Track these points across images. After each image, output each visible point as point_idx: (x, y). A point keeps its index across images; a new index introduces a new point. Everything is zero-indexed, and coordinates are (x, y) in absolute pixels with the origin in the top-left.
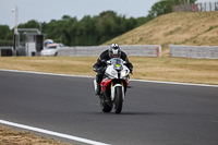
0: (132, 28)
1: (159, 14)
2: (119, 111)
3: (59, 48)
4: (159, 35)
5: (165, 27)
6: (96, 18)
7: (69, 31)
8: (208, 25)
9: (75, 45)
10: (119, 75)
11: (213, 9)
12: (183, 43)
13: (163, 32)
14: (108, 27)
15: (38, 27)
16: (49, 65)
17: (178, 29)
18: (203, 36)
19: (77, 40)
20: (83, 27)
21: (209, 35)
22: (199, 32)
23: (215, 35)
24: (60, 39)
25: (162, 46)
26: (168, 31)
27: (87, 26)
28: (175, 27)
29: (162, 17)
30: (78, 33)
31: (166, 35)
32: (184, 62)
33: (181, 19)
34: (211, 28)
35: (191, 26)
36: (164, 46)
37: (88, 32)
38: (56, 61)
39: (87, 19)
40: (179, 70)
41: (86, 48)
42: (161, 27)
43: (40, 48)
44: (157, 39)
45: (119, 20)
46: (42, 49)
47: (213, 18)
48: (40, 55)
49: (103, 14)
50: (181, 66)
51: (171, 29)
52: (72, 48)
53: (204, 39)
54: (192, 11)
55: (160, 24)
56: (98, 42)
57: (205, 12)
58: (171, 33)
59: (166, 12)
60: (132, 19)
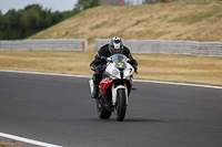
0: (58, 22)
1: (85, 8)
4: (85, 29)
5: (91, 21)
6: (21, 11)
8: (135, 19)
10: (122, 74)
11: (141, 2)
12: (109, 37)
13: (89, 26)
14: (33, 21)
17: (104, 24)
18: (130, 30)
20: (8, 21)
21: (136, 29)
22: (126, 25)
23: (142, 29)
25: (89, 40)
26: (95, 24)
27: (12, 20)
28: (102, 21)
29: (88, 11)
30: (3, 27)
31: (92, 29)
33: (107, 13)
34: (138, 22)
35: (118, 20)
36: (91, 40)
37: (13, 26)
39: (12, 12)
41: (11, 42)
42: (87, 21)
44: (83, 33)
45: (45, 14)
47: (140, 12)
49: (28, 8)
51: (97, 23)
53: (131, 33)
54: (118, 5)
55: (87, 18)
56: (23, 36)
57: (132, 6)
58: (97, 27)
59: (92, 5)
60: (57, 12)
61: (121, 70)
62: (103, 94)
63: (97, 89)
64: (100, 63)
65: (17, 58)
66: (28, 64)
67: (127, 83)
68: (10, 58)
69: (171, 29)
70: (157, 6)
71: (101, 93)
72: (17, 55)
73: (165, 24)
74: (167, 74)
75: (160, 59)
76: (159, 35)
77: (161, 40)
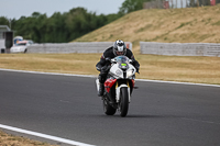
0: (103, 25)
1: (130, 11)
2: (124, 114)
3: (28, 45)
4: (129, 32)
5: (136, 24)
6: (66, 14)
7: (38, 27)
8: (179, 22)
9: (44, 42)
10: (125, 74)
11: (184, 6)
12: (154, 40)
13: (134, 29)
14: (78, 24)
15: (8, 24)
16: (18, 62)
17: (149, 27)
18: (174, 32)
19: (47, 37)
20: (53, 24)
21: (180, 32)
22: (170, 28)
23: (186, 32)
24: (30, 36)
25: (133, 43)
26: (139, 27)
27: (57, 23)
28: (146, 23)
29: (133, 14)
30: (48, 30)
31: (137, 32)
32: (154, 59)
33: (152, 16)
34: (182, 25)
35: (162, 23)
36: (135, 43)
37: (58, 29)
38: (26, 58)
39: (57, 15)
40: (150, 67)
41: (56, 45)
42: (132, 24)
43: (9, 45)
44: (127, 36)
45: (89, 17)
46: (11, 46)
47: (185, 15)
48: (9, 52)
49: (73, 11)
50: (151, 63)
51: (142, 26)
52: (42, 45)
53: (175, 36)
54: (162, 8)
55: (131, 21)
56: (68, 39)
57: (176, 9)
58: (142, 30)
59: (137, 8)
60: (102, 15)
61: (124, 70)
62: (108, 92)
63: (102, 87)
64: (105, 64)
65: (62, 61)
66: (73, 67)
67: (130, 82)
68: (56, 60)
69: (215, 32)
70: (200, 9)
71: (106, 91)
72: (62, 58)
73: (209, 27)
74: (211, 76)
75: (204, 61)
76: (203, 38)
77: (205, 43)
